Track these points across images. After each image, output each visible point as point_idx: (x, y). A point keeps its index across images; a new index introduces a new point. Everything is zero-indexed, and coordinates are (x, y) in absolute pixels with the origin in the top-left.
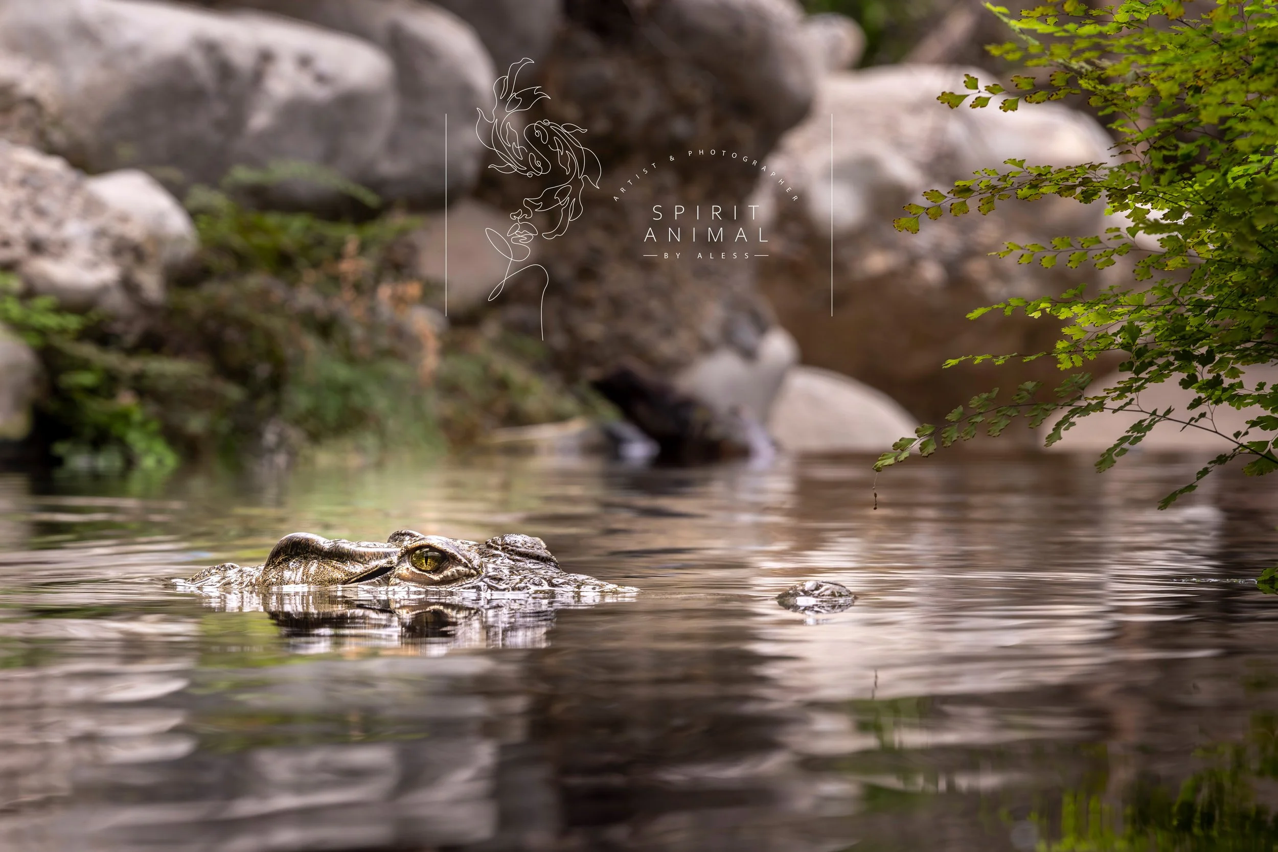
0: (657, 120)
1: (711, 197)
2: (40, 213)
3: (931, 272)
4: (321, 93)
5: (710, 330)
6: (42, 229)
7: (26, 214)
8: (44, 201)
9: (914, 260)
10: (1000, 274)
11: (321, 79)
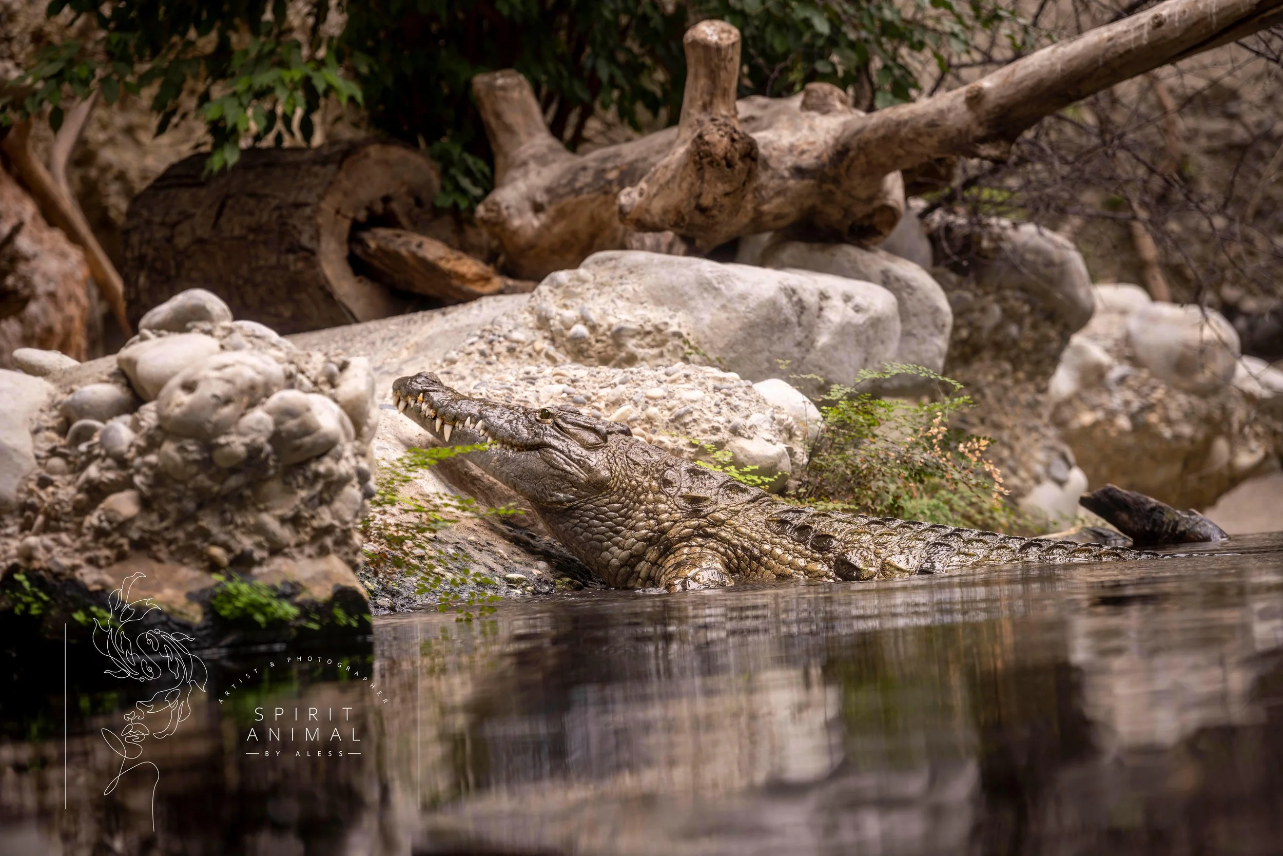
0: (999, 327)
1: (1031, 377)
2: (735, 409)
3: (1123, 422)
4: (860, 319)
5: (1039, 469)
6: (737, 419)
7: (725, 409)
8: (734, 401)
9: (1111, 414)
10: (1169, 422)
11: (858, 309)
